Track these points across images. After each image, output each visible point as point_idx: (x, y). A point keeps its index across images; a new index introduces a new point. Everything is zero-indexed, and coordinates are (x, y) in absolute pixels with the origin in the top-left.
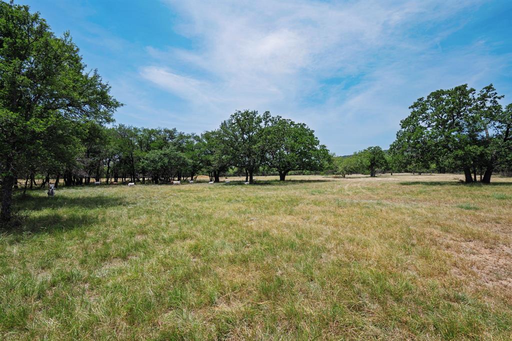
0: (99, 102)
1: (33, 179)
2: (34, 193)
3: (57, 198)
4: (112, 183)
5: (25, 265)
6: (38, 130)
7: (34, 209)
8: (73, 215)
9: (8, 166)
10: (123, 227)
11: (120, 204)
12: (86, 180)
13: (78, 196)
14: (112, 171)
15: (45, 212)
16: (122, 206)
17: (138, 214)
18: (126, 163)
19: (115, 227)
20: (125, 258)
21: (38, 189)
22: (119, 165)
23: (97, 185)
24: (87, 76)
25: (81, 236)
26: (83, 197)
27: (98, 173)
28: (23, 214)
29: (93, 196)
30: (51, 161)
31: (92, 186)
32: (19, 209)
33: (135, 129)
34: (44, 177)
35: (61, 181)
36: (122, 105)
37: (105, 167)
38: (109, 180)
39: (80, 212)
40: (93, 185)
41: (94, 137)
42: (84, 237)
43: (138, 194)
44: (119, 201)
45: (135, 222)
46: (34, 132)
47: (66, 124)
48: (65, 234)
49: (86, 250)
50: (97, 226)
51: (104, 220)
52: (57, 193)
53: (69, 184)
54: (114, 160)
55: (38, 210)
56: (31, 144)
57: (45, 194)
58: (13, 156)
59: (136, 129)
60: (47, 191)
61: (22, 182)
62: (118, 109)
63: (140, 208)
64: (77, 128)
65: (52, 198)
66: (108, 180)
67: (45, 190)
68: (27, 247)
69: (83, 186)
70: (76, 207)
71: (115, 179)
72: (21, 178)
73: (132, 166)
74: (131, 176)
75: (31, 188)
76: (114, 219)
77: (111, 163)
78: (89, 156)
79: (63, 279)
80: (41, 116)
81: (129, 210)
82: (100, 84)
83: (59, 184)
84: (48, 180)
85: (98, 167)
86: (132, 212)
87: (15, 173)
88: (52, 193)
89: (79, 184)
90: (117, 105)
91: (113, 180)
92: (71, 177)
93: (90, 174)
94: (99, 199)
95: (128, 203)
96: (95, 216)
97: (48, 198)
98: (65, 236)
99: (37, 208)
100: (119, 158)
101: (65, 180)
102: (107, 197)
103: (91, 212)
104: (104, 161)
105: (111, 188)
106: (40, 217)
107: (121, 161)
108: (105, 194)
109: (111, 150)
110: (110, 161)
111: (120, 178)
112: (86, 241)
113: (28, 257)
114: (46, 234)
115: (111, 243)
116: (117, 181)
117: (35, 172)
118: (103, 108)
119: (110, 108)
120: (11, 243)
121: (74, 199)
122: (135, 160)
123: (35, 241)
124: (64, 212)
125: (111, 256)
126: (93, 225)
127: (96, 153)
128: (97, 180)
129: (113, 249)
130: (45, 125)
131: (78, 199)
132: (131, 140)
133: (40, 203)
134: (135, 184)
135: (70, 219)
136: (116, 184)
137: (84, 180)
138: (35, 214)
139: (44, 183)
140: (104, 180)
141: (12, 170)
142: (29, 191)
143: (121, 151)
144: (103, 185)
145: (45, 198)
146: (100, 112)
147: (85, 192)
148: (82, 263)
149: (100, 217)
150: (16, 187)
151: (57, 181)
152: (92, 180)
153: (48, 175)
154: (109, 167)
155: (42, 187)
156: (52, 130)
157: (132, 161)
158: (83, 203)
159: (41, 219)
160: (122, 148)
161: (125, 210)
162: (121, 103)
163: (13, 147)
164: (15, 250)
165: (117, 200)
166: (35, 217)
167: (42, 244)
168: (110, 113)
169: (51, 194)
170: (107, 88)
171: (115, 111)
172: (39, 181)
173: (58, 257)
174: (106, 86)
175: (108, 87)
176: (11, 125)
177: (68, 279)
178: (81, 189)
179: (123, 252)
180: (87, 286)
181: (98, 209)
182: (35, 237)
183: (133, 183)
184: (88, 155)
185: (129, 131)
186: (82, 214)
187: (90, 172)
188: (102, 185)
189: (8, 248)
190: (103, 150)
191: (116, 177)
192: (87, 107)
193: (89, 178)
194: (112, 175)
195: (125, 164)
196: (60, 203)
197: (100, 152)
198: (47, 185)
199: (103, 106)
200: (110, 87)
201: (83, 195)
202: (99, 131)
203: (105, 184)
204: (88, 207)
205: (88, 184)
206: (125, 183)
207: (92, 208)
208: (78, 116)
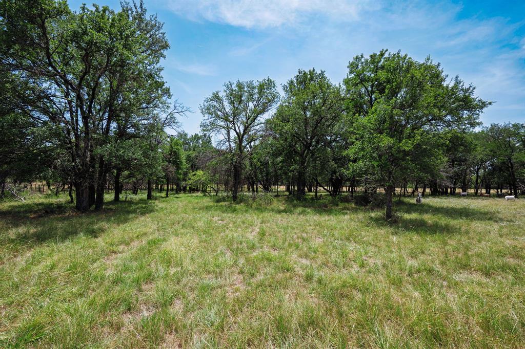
0: (462, 109)
1: (405, 188)
2: (407, 200)
3: (423, 205)
4: (482, 195)
5: (400, 251)
6: (407, 149)
7: (406, 212)
8: (437, 222)
9: (390, 178)
10: (489, 244)
11: (490, 219)
12: (451, 190)
13: (442, 205)
14: (482, 181)
15: (414, 216)
16: (492, 222)
17: (515, 234)
18: (502, 170)
19: (479, 241)
20: (487, 274)
21: (409, 196)
22: (491, 173)
23: (464, 196)
24: (447, 87)
25: (442, 242)
26: (448, 207)
27: (464, 183)
28: (399, 214)
29: (458, 207)
30: (418, 173)
31: (457, 197)
32: (396, 210)
33: (515, 126)
34: (414, 187)
35: (428, 190)
36: (490, 103)
37: (474, 177)
38: (479, 192)
39: (443, 221)
40: (459, 196)
41: (457, 146)
42: (446, 244)
43: (518, 210)
44: (490, 216)
45: (508, 242)
46: (404, 151)
47: (428, 139)
48: (429, 236)
49: (446, 254)
50: (459, 236)
51: (467, 232)
52: (423, 200)
53: (435, 193)
54: (484, 168)
55: (409, 213)
56: (403, 160)
57: (414, 201)
58: (393, 170)
59: (517, 125)
60: (415, 199)
61: (398, 190)
62: (485, 110)
63: (519, 227)
64: (438, 141)
65: (420, 205)
66: (477, 191)
67: (414, 197)
68: (402, 239)
69: (448, 196)
70: (440, 215)
71: (487, 191)
72: (397, 187)
73: (512, 175)
74: (510, 186)
75: (404, 196)
76: (480, 233)
77: (481, 171)
78: (455, 165)
79: (425, 270)
80: (409, 137)
81: (502, 227)
82: (462, 89)
83: (425, 193)
84: (416, 188)
85: (465, 177)
86: (505, 231)
87: (394, 183)
88: (420, 200)
89: (444, 193)
90: (483, 105)
91: (484, 191)
92: (436, 187)
93: (455, 184)
94: (464, 210)
95: (501, 220)
96: (458, 227)
97: (417, 204)
98: (428, 238)
99: (408, 212)
100: (491, 165)
101: (431, 189)
102: (474, 210)
103: (454, 222)
104: (472, 169)
105: (480, 201)
106: (410, 219)
107: (494, 169)
108: (472, 206)
109: (479, 157)
110: (479, 169)
111: (493, 189)
112: (447, 247)
113: (402, 246)
114: (415, 233)
115: (472, 256)
116: (489, 193)
117: (407, 183)
118: (466, 114)
119: (475, 111)
120: (393, 234)
121: (439, 208)
122: (515, 165)
123: (407, 236)
124: (428, 218)
125: (471, 268)
126: (454, 234)
127: (461, 161)
128: (464, 191)
129: (474, 262)
130: (412, 144)
131: (442, 208)
132: (509, 141)
133: (410, 208)
134: (515, 197)
135: (434, 225)
136: (487, 196)
137: (449, 190)
138: (407, 216)
139: (413, 192)
140: (472, 191)
141: (392, 181)
142: (403, 198)
143: (494, 156)
144: (471, 196)
145: (414, 204)
146: (463, 118)
147: (449, 202)
148: (442, 264)
149: (463, 229)
150: (394, 193)
151: (424, 190)
152: (457, 190)
153: (417, 184)
154: (478, 176)
155: (412, 195)
156: (418, 146)
157: (512, 167)
158: (447, 212)
159: (411, 221)
160: (495, 152)
161: (496, 227)
162: (489, 101)
163: (392, 164)
164: (394, 238)
165: (486, 214)
166: (407, 219)
167: (411, 239)
168: (475, 117)
169: (418, 201)
170: (470, 91)
171: (480, 113)
172: (410, 190)
173: (423, 252)
174: (469, 89)
175: (471, 89)
176: (391, 148)
177: (430, 271)
178: (446, 199)
179: (486, 268)
180: (445, 283)
181: (461, 220)
182: (407, 233)
183: (513, 196)
184: (453, 165)
185: (506, 129)
186: (445, 222)
187: (455, 182)
188: (469, 196)
189: (391, 237)
190: (470, 158)
191: (488, 188)
192: (449, 117)
193: (454, 188)
194: (482, 185)
195: (500, 172)
196: (426, 210)
197: (466, 160)
198: (416, 194)
199: (465, 112)
200: (474, 88)
201: (448, 205)
202: (462, 138)
203: (473, 196)
204: (452, 217)
205: (453, 194)
206: (502, 196)
207: (456, 219)
208: (440, 128)
